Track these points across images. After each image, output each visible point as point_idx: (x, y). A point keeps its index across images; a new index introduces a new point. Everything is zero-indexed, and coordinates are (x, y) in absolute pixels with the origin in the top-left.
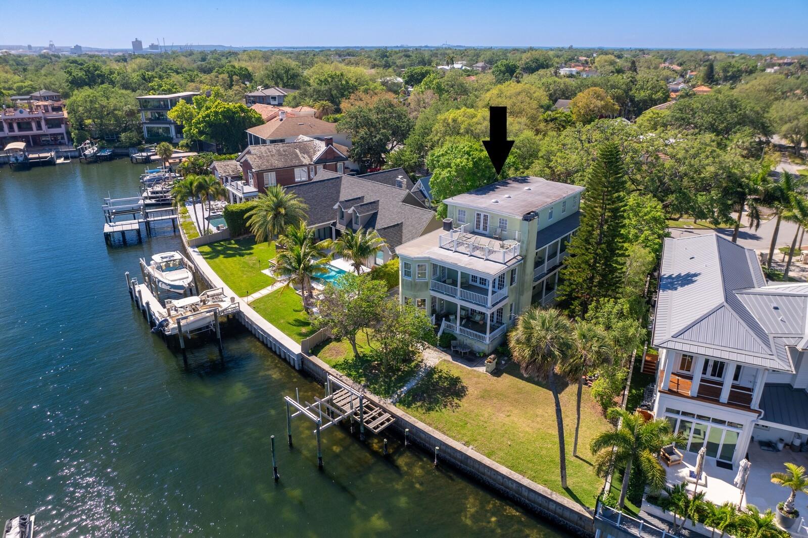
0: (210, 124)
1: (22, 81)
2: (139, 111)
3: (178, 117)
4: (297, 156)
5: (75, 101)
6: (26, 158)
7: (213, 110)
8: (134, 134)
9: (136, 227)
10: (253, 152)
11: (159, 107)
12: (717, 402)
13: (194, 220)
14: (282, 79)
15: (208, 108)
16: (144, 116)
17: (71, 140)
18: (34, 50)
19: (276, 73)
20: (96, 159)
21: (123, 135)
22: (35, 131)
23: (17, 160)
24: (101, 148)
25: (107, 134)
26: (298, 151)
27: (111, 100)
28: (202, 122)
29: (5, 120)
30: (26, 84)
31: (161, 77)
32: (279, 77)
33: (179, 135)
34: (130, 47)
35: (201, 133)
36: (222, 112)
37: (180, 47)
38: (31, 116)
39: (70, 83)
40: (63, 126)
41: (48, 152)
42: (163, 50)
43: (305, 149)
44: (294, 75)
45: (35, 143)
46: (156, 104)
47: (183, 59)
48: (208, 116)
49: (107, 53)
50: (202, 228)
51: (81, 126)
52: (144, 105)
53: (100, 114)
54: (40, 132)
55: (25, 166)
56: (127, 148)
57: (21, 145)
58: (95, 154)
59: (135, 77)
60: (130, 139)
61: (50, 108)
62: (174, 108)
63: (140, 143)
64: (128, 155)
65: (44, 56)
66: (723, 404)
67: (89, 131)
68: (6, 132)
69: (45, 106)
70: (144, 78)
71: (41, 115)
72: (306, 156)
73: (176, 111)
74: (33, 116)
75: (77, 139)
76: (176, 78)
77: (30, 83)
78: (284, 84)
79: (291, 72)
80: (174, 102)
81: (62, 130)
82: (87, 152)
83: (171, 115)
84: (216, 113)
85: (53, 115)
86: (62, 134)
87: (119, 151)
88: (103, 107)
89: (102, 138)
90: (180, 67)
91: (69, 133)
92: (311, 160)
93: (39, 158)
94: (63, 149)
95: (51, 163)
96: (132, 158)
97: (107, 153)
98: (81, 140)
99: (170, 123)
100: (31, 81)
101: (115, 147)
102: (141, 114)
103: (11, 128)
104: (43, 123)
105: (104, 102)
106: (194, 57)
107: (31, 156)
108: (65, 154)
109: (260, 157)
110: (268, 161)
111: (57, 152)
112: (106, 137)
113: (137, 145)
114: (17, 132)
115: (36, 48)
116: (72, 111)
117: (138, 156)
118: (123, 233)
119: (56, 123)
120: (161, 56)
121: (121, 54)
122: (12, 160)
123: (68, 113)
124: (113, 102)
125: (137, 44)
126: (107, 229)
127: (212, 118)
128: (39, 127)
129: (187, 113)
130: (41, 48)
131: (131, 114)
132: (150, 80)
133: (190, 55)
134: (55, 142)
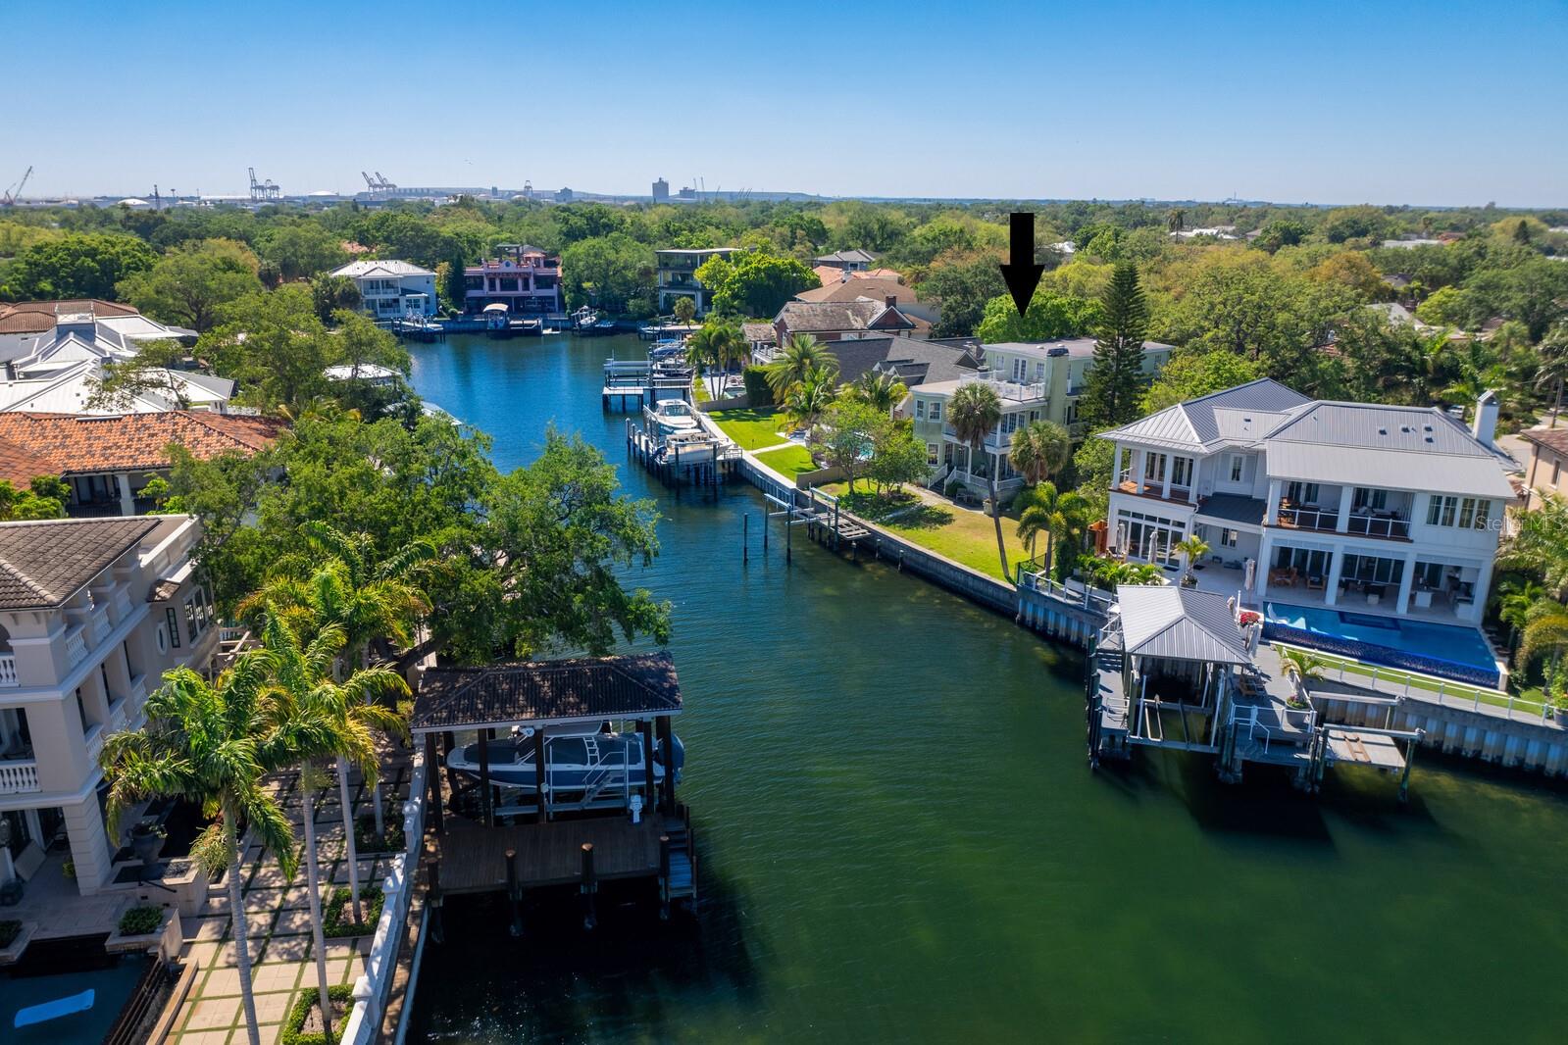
0: (747, 285)
1: (497, 233)
2: (657, 270)
3: (708, 278)
4: (848, 318)
5: (574, 254)
6: (507, 324)
7: (753, 265)
8: (646, 303)
9: (641, 392)
10: (791, 309)
11: (683, 266)
12: (1160, 498)
13: (709, 389)
14: (873, 239)
15: (747, 264)
16: (663, 278)
17: (563, 306)
18: (500, 195)
19: (865, 228)
20: (592, 332)
21: (631, 302)
22: (520, 292)
23: (496, 325)
24: (600, 319)
25: (610, 302)
26: (849, 313)
27: (622, 253)
28: (738, 281)
29: (487, 274)
30: (503, 237)
31: (692, 230)
32: (869, 235)
33: (706, 307)
34: (649, 192)
35: (735, 296)
36: (765, 269)
37: (731, 194)
38: (519, 270)
39: (565, 235)
40: (555, 286)
41: (533, 319)
42: (702, 199)
43: (859, 312)
44: (892, 233)
45: (519, 307)
46: (681, 261)
47: (730, 210)
48: (746, 273)
49: (612, 202)
50: (716, 393)
51: (579, 289)
52: (665, 262)
53: (605, 273)
54: (526, 293)
55: (506, 334)
56: (634, 320)
57: (503, 307)
58: (592, 324)
59: (655, 229)
60: (641, 308)
61: (542, 262)
62: (705, 265)
63: (652, 315)
64: (634, 330)
65: (518, 203)
66: (1164, 500)
67: (588, 296)
68: (486, 291)
69: (536, 258)
70: (668, 230)
71: (531, 270)
72: (859, 319)
73: (707, 268)
74: (522, 270)
75: (572, 305)
76: (711, 232)
77: (508, 235)
78: (876, 246)
79: (889, 228)
80: (704, 258)
81: (553, 292)
82: (582, 322)
83: (699, 274)
84: (758, 270)
85: (544, 271)
86: (553, 298)
87: (623, 324)
88: (609, 263)
89: (601, 307)
90: (723, 221)
91: (561, 297)
92: (865, 324)
93: (523, 325)
94: (553, 317)
95: (535, 332)
96: (641, 332)
97: (608, 325)
98: (576, 305)
99: (696, 289)
100: (511, 232)
101: (619, 319)
102: (658, 276)
103: (492, 287)
104: (531, 281)
105: (612, 256)
106: (751, 209)
107: (512, 322)
108: (554, 324)
109: (799, 316)
110: (808, 321)
111: (544, 321)
112: (609, 304)
113: (647, 317)
114: (498, 292)
115: (503, 192)
116: (567, 268)
117: (647, 329)
118: (624, 396)
119: (545, 282)
120: (697, 205)
121: (633, 203)
122: (491, 325)
123: (563, 271)
124: (624, 255)
125: (661, 187)
126: (606, 391)
127: (752, 276)
128: (526, 287)
129: (720, 272)
130: (511, 193)
131: (646, 273)
132: (676, 233)
133: (744, 206)
134: (544, 307)
